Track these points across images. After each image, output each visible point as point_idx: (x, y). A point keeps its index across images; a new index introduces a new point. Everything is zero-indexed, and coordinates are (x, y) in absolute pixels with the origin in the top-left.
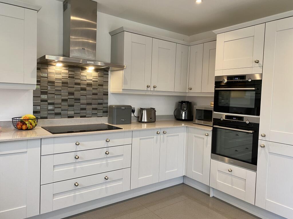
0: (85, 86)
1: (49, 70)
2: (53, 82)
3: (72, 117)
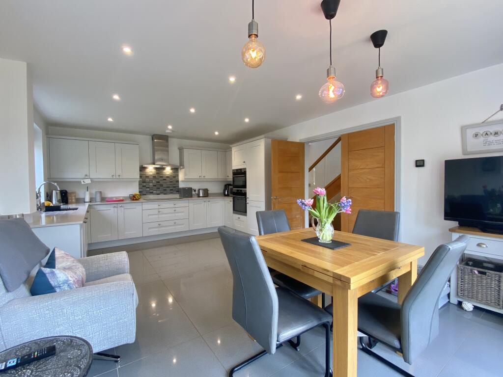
0: (165, 178)
1: (146, 171)
2: (148, 177)
3: (159, 194)
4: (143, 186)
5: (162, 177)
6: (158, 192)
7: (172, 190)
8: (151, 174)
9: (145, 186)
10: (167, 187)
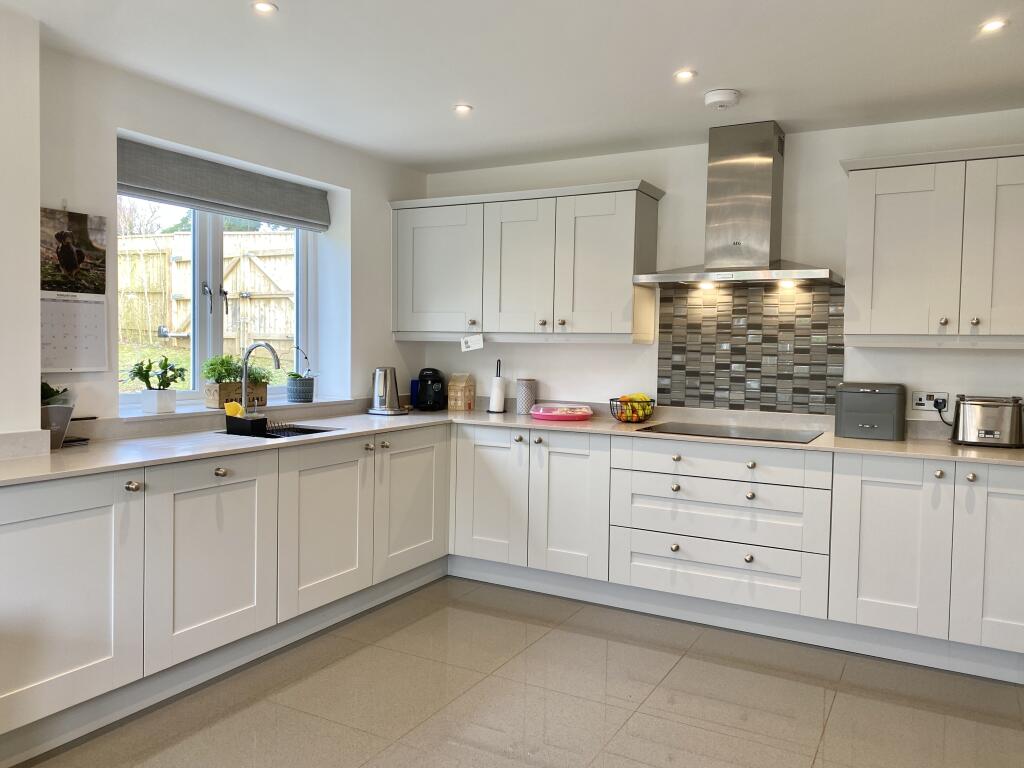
0: (775, 332)
1: (690, 301)
2: (698, 326)
3: (740, 407)
4: (675, 367)
5: (758, 327)
6: (737, 396)
7: (805, 391)
8: (712, 312)
9: (681, 367)
10: (781, 377)
